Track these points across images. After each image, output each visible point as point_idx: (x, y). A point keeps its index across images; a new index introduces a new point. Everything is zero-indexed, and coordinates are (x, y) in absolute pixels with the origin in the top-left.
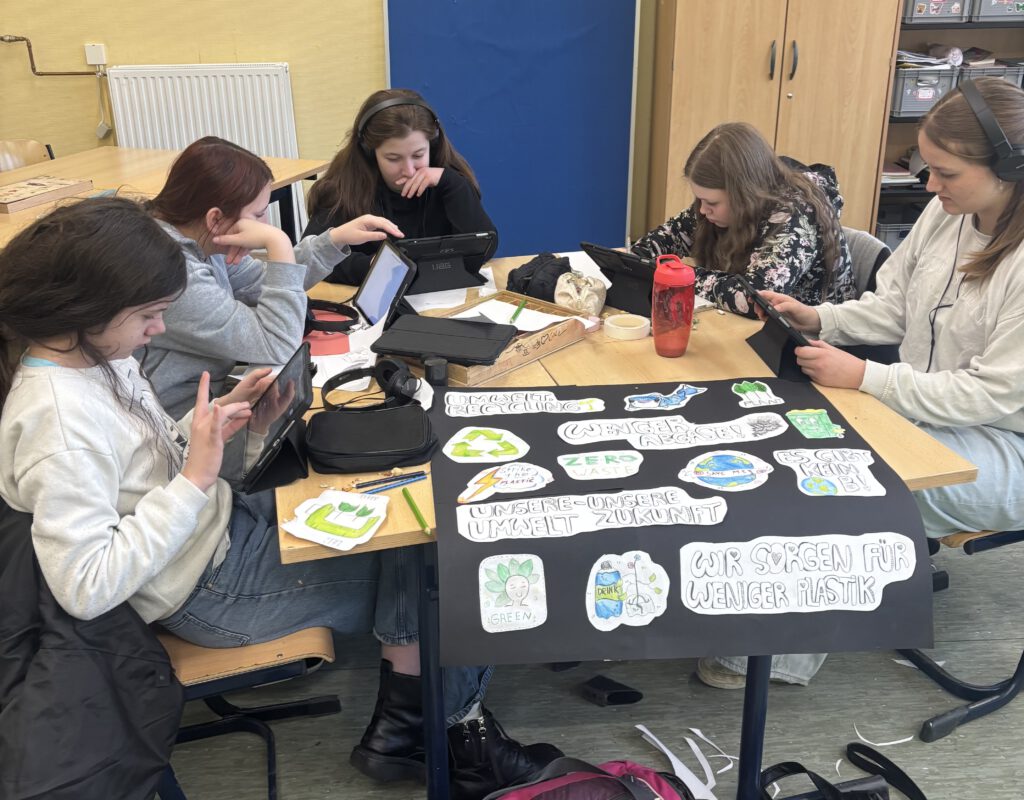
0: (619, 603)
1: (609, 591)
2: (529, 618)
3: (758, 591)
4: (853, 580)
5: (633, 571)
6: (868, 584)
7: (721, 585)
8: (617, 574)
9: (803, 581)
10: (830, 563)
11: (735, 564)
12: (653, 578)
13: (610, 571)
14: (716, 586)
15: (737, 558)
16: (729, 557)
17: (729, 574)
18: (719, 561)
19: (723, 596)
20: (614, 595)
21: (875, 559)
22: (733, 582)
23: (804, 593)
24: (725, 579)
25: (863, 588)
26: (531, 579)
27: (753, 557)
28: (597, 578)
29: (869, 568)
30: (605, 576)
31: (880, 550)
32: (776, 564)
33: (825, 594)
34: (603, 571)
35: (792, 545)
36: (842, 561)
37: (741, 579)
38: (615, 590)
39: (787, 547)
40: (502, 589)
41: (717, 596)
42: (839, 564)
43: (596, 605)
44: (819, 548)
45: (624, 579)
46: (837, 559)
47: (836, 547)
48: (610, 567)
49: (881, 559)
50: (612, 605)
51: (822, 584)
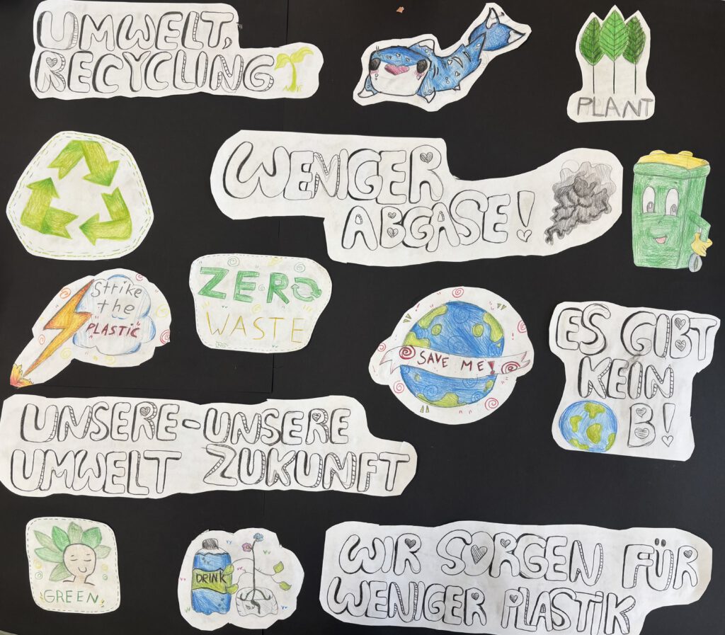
0: (225, 597)
1: (214, 579)
2: (95, 601)
3: (441, 597)
4: (599, 599)
5: (250, 555)
6: (622, 607)
7: (384, 587)
8: (227, 557)
9: (514, 593)
10: (565, 568)
11: (411, 557)
12: (279, 567)
13: (215, 551)
14: (375, 587)
15: (413, 549)
16: (402, 546)
17: (398, 570)
18: (385, 550)
19: (384, 601)
20: (220, 585)
21: (642, 570)
22: (403, 582)
23: (513, 611)
24: (390, 577)
25: (613, 612)
26: (99, 552)
27: (441, 550)
28: (196, 560)
29: (629, 581)
30: (207, 558)
31: (654, 557)
32: (476, 562)
33: (548, 614)
34: (205, 551)
35: (506, 537)
36: (585, 567)
37: (417, 578)
38: (221, 579)
39: (498, 538)
40: (59, 559)
41: (375, 600)
42: (579, 572)
43: (193, 595)
44: (552, 543)
45: (236, 565)
46: (577, 563)
47: (580, 545)
48: (216, 546)
49: (652, 570)
50: (216, 599)
51: (545, 600)
